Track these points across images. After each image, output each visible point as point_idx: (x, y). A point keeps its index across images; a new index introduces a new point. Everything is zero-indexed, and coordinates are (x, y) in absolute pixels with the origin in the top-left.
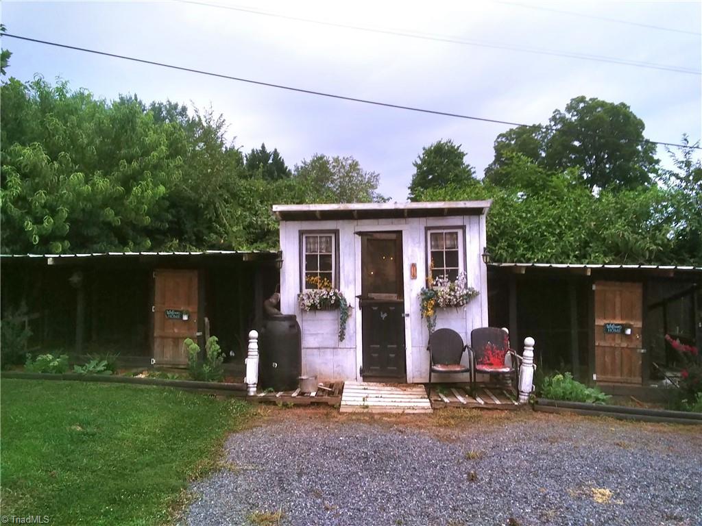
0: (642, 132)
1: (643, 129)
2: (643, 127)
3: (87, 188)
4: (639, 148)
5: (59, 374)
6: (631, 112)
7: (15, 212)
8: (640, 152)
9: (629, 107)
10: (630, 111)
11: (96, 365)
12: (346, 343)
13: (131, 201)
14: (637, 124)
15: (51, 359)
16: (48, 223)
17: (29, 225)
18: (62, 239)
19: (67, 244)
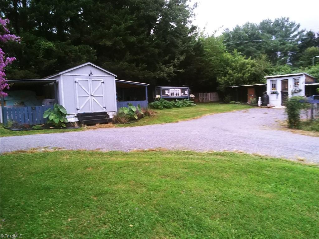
3: (237, 76)
5: (234, 103)
7: (228, 80)
11: (239, 102)
12: (278, 99)
13: (244, 77)
15: (233, 102)
16: (232, 82)
17: (230, 82)
18: (234, 84)
19: (235, 85)
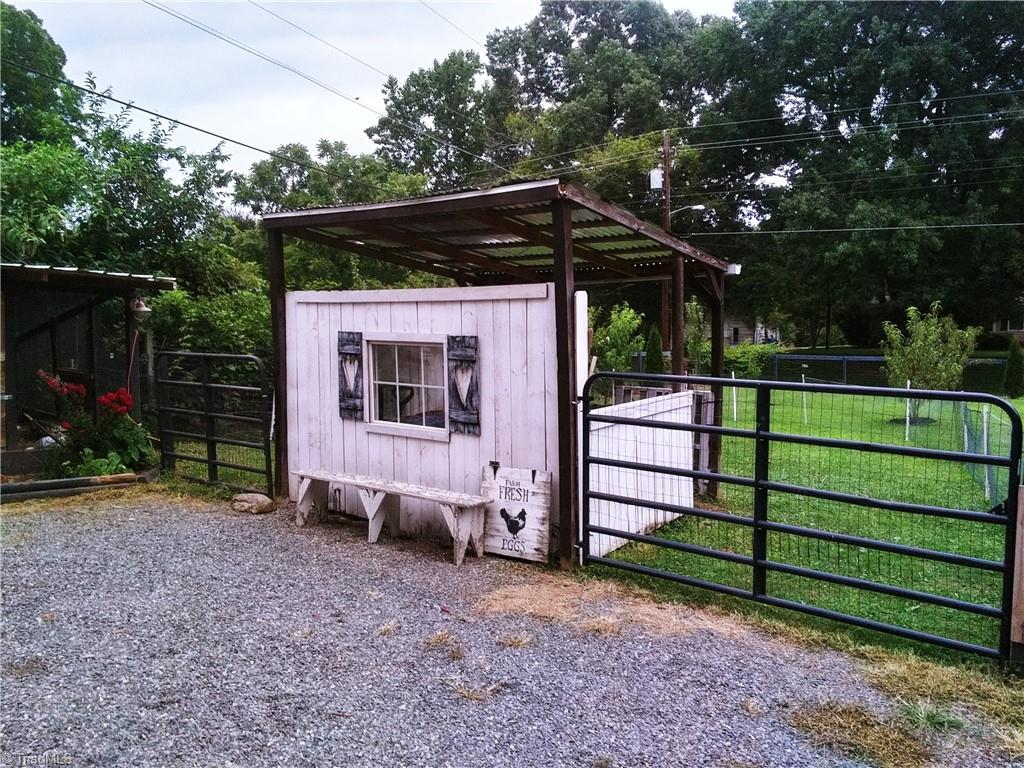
0: (61, 68)
1: (64, 64)
2: (64, 60)
4: (58, 91)
6: (45, 31)
8: (58, 98)
9: (41, 22)
10: (43, 28)
14: (55, 53)
